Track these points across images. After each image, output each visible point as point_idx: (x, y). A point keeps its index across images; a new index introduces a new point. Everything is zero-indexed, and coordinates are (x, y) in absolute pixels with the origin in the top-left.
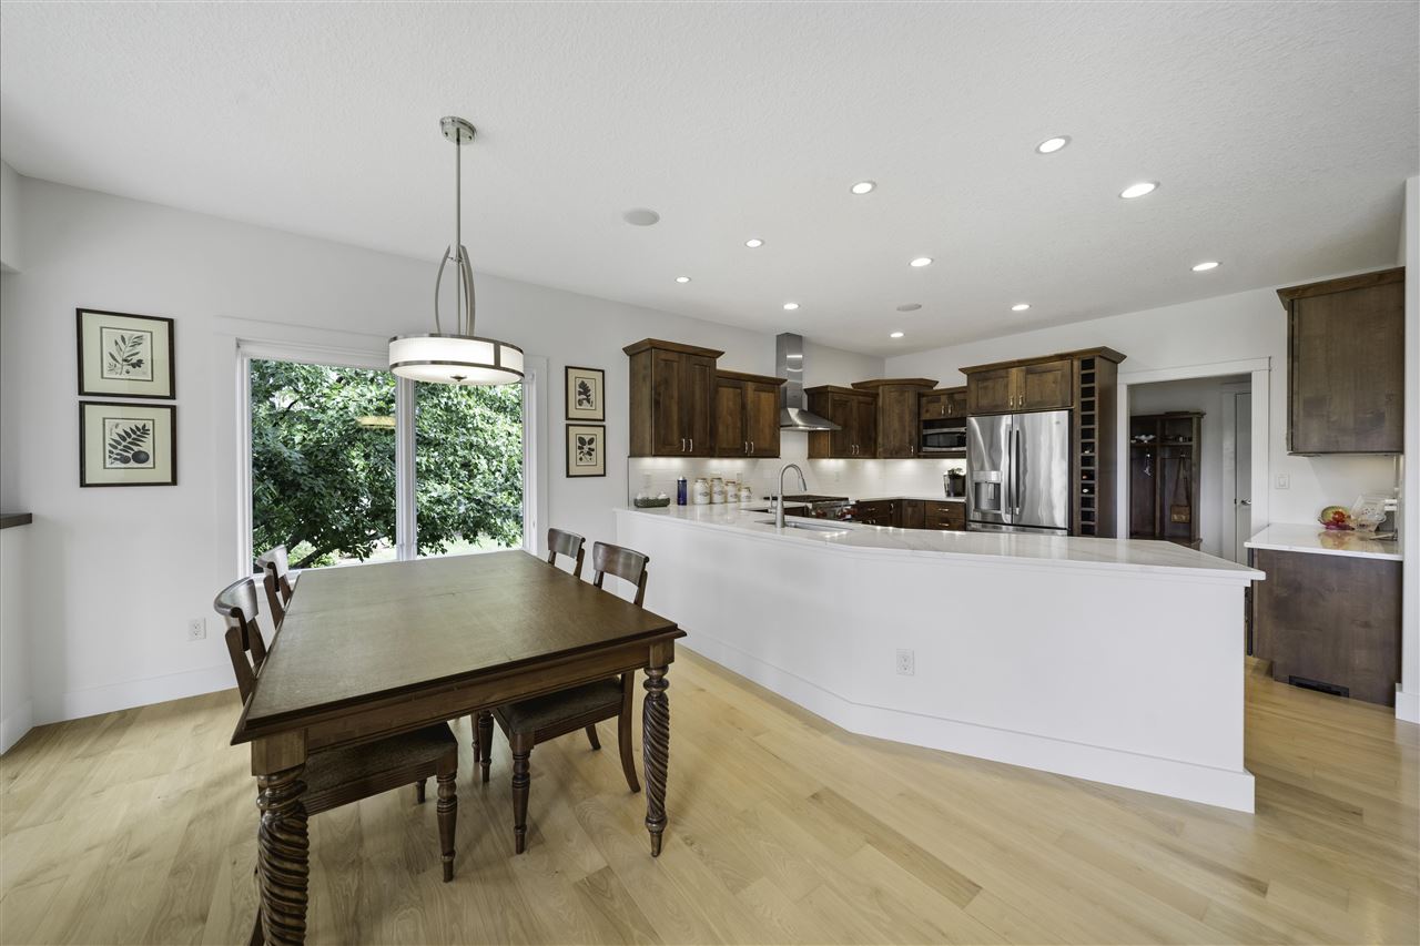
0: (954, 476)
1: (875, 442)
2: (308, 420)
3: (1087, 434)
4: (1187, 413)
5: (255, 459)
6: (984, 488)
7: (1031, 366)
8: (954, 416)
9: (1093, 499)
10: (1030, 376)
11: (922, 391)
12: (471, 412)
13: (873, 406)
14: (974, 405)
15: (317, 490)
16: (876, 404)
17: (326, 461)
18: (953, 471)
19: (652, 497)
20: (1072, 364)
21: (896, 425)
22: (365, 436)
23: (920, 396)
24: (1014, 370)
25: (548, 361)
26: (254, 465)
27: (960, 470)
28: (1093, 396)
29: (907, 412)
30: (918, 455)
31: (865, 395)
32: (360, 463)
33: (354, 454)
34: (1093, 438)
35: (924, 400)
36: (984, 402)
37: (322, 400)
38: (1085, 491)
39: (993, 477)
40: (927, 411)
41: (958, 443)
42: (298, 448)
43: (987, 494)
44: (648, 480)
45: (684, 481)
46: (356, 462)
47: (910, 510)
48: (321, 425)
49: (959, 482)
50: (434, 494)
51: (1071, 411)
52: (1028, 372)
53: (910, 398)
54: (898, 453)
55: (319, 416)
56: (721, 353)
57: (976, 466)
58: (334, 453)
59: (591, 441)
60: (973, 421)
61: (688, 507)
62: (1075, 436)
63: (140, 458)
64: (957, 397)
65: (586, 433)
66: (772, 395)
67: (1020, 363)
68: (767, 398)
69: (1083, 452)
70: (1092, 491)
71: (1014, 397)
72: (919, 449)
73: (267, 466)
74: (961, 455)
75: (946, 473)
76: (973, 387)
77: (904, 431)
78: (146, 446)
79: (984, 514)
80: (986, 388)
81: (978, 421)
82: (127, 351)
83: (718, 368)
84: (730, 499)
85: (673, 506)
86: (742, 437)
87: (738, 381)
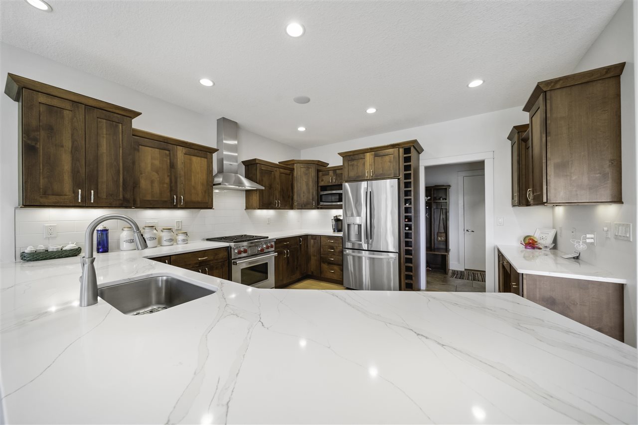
0: (337, 220)
1: (292, 199)
3: (407, 193)
4: (443, 186)
6: (352, 227)
7: (377, 151)
8: (336, 184)
9: (411, 233)
10: (376, 158)
11: (319, 168)
13: (291, 176)
14: (346, 176)
16: (293, 175)
18: (336, 216)
20: (399, 151)
21: (304, 188)
23: (318, 171)
24: (368, 154)
27: (340, 216)
28: (410, 170)
29: (311, 179)
30: (318, 207)
31: (285, 168)
34: (411, 196)
35: (320, 174)
36: (352, 174)
38: (407, 228)
39: (358, 220)
40: (322, 181)
41: (338, 200)
43: (354, 231)
47: (312, 241)
49: (340, 223)
51: (399, 179)
52: (376, 156)
53: (312, 172)
54: (305, 206)
56: (138, 114)
57: (349, 214)
60: (347, 185)
61: (109, 255)
62: (401, 195)
64: (338, 172)
66: (206, 160)
67: (371, 150)
68: (198, 162)
69: (405, 204)
70: (410, 229)
71: (368, 171)
72: (318, 204)
74: (340, 207)
75: (333, 218)
76: (346, 165)
77: (309, 192)
79: (353, 244)
80: (353, 165)
81: (349, 184)
83: (133, 127)
84: (165, 243)
86: (171, 190)
87: (165, 144)
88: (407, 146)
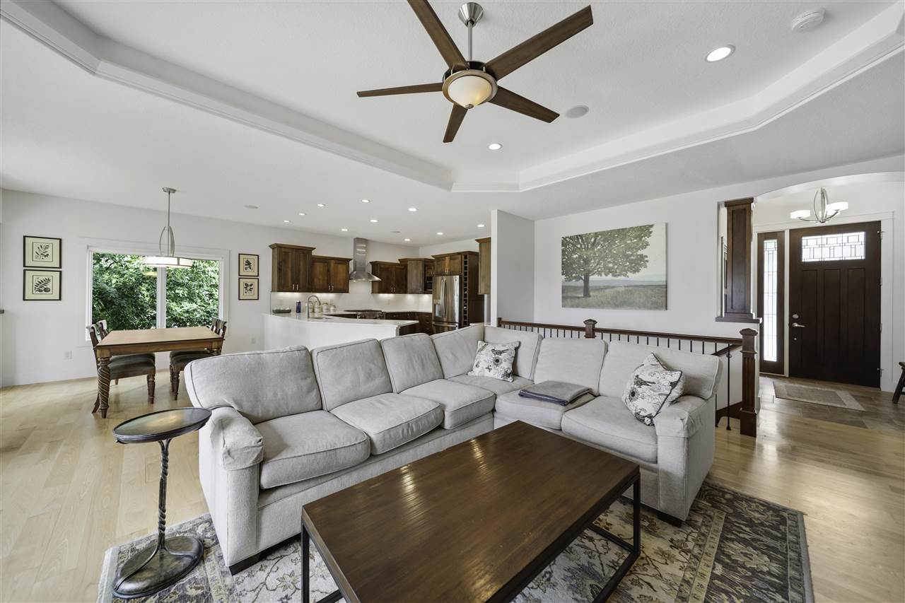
1: (406, 286)
2: (119, 273)
3: (466, 285)
5: (93, 291)
6: (437, 307)
7: (451, 256)
8: (433, 276)
9: (467, 311)
10: (451, 261)
11: (426, 264)
12: (206, 269)
13: (405, 270)
14: (436, 271)
15: (122, 305)
16: (407, 269)
17: (128, 292)
19: (282, 309)
20: (462, 257)
21: (415, 279)
22: (147, 281)
23: (425, 266)
24: (447, 258)
25: (230, 251)
26: (93, 294)
28: (467, 270)
29: (420, 272)
30: (424, 292)
31: (400, 265)
32: (146, 293)
33: (143, 288)
34: (468, 286)
35: (426, 268)
36: (439, 270)
37: (127, 264)
39: (439, 302)
40: (428, 273)
42: (113, 286)
43: (438, 309)
44: (281, 302)
45: (300, 303)
46: (144, 292)
47: (417, 317)
48: (126, 276)
50: (186, 308)
51: (460, 276)
52: (450, 259)
53: (421, 266)
54: (416, 292)
55: (126, 271)
56: (314, 248)
57: (435, 297)
58: (132, 289)
59: (251, 285)
60: (435, 278)
61: (301, 314)
62: (462, 286)
63: (47, 290)
65: (249, 281)
66: (346, 265)
67: (448, 255)
68: (341, 268)
69: (464, 292)
70: (466, 308)
71: (447, 269)
72: (425, 290)
73: (100, 295)
76: (436, 264)
77: (419, 282)
78: (49, 286)
79: (436, 317)
80: (440, 264)
81: (437, 278)
82: (42, 250)
83: (313, 255)
84: (324, 311)
85: (293, 313)
86: (328, 283)
87: (326, 260)
88: (465, 254)
